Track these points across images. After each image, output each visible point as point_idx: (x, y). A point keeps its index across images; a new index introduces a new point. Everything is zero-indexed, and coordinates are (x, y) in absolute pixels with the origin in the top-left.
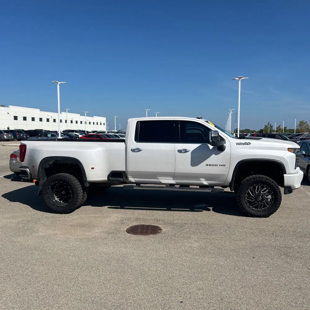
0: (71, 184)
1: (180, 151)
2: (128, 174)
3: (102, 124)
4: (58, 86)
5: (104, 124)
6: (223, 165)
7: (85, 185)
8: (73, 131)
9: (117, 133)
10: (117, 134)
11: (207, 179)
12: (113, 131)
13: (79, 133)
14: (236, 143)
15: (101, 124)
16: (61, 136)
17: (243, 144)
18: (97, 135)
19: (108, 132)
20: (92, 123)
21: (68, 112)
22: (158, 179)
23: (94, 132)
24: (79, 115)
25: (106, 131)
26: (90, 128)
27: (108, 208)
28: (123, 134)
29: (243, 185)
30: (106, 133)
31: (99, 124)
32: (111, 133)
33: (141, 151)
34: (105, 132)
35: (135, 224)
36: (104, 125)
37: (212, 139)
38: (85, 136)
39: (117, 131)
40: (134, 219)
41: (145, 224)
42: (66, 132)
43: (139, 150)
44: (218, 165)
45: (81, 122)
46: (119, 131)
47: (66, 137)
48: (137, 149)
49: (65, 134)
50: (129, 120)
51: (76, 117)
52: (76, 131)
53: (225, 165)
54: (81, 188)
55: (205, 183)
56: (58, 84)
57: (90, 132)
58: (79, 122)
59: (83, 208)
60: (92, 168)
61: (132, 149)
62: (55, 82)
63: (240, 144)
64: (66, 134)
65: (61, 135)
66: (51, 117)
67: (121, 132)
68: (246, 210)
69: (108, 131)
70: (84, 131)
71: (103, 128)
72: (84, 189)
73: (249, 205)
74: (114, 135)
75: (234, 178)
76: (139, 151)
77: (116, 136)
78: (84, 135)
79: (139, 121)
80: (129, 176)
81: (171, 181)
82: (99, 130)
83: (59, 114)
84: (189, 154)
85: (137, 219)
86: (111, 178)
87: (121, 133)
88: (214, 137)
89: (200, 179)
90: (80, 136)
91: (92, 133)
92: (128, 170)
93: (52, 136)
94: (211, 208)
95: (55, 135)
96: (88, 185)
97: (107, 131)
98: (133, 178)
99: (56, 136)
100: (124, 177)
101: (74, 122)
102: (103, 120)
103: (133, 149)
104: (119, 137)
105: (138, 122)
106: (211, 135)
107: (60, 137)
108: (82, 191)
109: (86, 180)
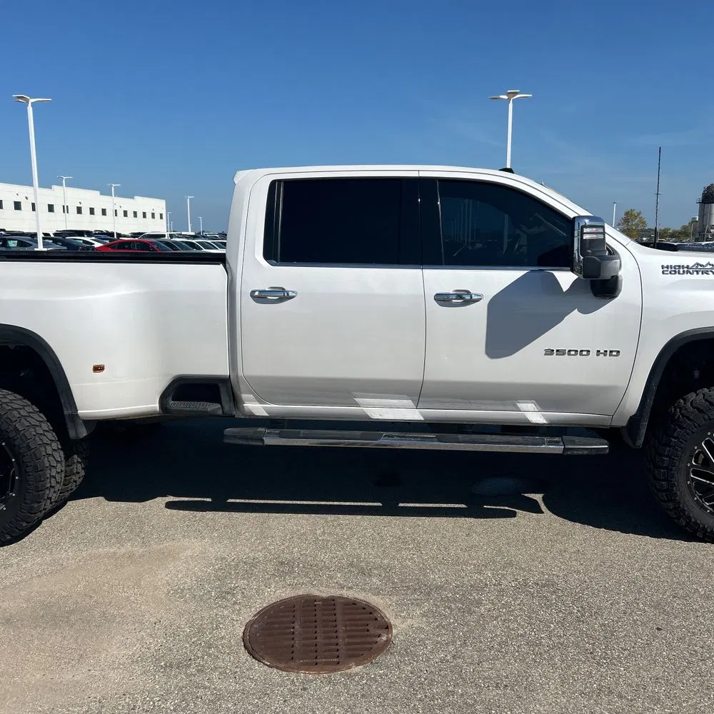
0: (12, 435)
1: (443, 299)
2: (242, 386)
3: (157, 216)
4: (30, 110)
5: (161, 215)
6: (611, 352)
7: (72, 434)
8: (81, 233)
9: (194, 237)
10: (194, 241)
11: (543, 404)
12: (183, 233)
13: (94, 238)
14: (663, 267)
15: (153, 215)
16: (45, 245)
17: (688, 270)
18: (143, 242)
19: (171, 236)
20: (130, 214)
21: (66, 186)
22: (357, 405)
23: (135, 235)
24: (98, 192)
25: (167, 234)
26: (125, 227)
27: (170, 505)
28: (209, 241)
29: (682, 428)
30: (166, 238)
31: (149, 215)
32: (178, 237)
33: (292, 297)
34: (164, 236)
35: (278, 592)
36: (161, 217)
37: (583, 251)
38: (108, 246)
39: (193, 234)
40: (270, 568)
41: (316, 593)
42: (61, 237)
43: (282, 295)
44: (593, 353)
45: (104, 212)
46: (200, 233)
47: (58, 247)
48: (275, 290)
49: (55, 241)
50: (242, 176)
51: (90, 198)
52: (89, 234)
53: (618, 352)
54: (56, 445)
55: (537, 417)
56: (30, 105)
57: (125, 236)
58: (98, 212)
59: (73, 507)
60: (98, 369)
61: (254, 292)
62: (19, 97)
63: (675, 270)
64: (60, 241)
65: (43, 242)
66: (27, 198)
67: (203, 236)
68: (689, 518)
69: (172, 233)
70: (112, 234)
71: (158, 227)
72: (69, 447)
73: (701, 497)
74: (186, 242)
75: (650, 402)
76: (282, 299)
77: (192, 245)
78: (108, 241)
79: (280, 181)
80: (244, 396)
81: (408, 412)
82: (149, 231)
83: (35, 191)
84: (479, 312)
85: (284, 567)
86: (173, 405)
87: (205, 237)
88: (591, 241)
89: (519, 405)
90: (97, 245)
91: (132, 237)
92: (240, 373)
93: (21, 244)
94: (538, 497)
95: (30, 242)
96: (83, 433)
97: (169, 233)
98: (261, 402)
99: (31, 245)
100: (224, 397)
101: (86, 211)
102: (159, 206)
103: (260, 291)
104: (200, 249)
105: (273, 183)
106: (582, 233)
107: (41, 248)
108: (60, 455)
109: (75, 416)
